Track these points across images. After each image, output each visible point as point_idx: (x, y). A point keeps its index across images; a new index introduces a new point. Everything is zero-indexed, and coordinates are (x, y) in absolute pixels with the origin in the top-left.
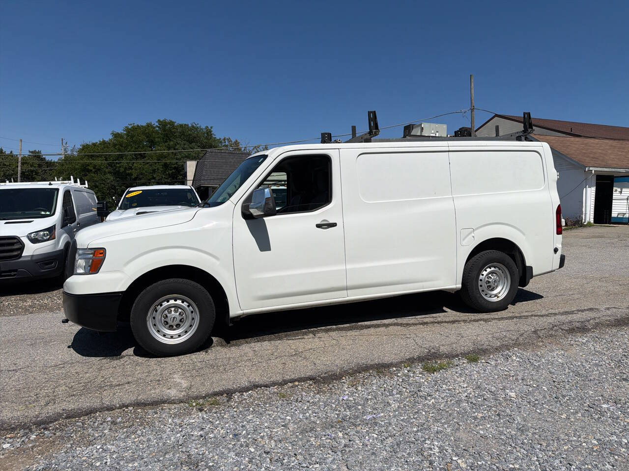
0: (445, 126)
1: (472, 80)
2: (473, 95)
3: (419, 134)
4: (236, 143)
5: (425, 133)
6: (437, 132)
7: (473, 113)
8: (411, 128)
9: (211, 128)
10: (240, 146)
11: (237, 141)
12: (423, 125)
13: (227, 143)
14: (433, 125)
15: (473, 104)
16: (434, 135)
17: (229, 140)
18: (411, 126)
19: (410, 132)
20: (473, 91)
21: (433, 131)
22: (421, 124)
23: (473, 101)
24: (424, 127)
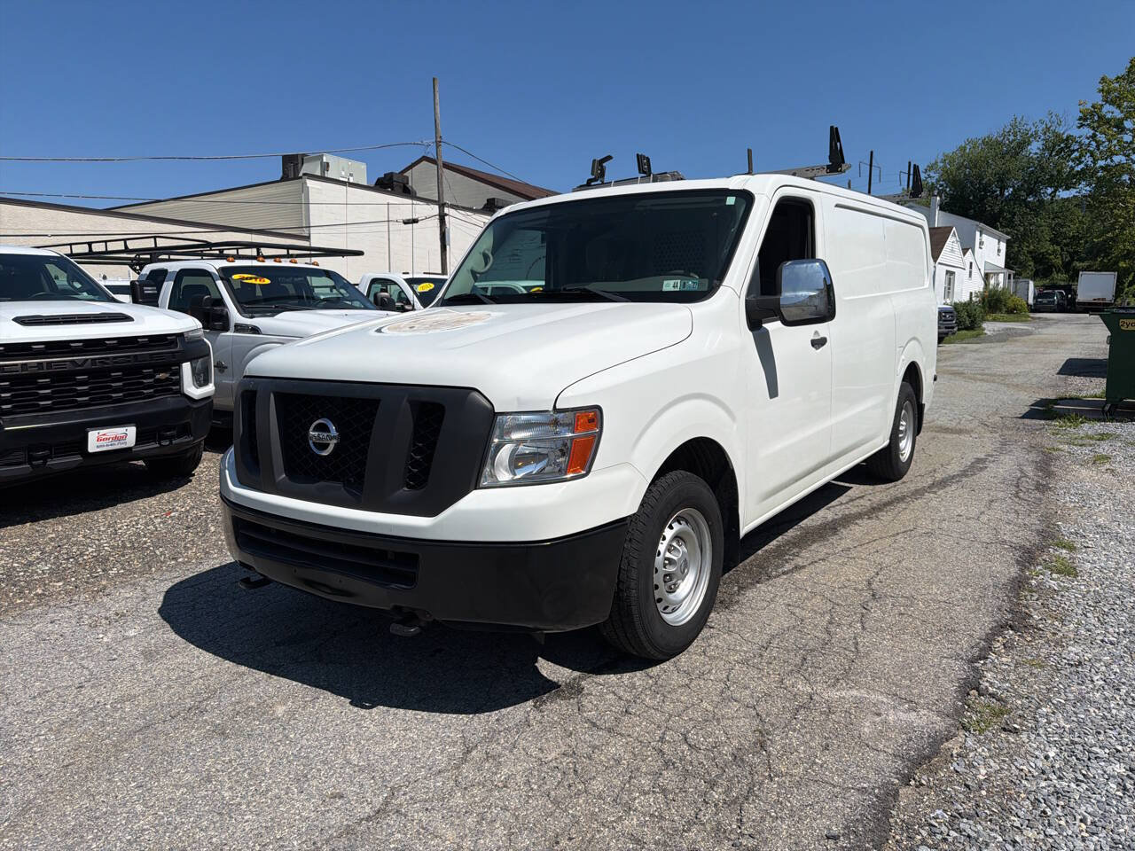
0: (363, 167)
1: (437, 89)
3: (319, 173)
5: (329, 175)
6: (351, 175)
7: (439, 148)
8: (299, 161)
12: (325, 158)
14: (343, 161)
15: (440, 134)
16: (346, 180)
18: (300, 157)
19: (297, 171)
20: (438, 107)
21: (343, 173)
22: (322, 157)
23: (439, 128)
24: (328, 164)
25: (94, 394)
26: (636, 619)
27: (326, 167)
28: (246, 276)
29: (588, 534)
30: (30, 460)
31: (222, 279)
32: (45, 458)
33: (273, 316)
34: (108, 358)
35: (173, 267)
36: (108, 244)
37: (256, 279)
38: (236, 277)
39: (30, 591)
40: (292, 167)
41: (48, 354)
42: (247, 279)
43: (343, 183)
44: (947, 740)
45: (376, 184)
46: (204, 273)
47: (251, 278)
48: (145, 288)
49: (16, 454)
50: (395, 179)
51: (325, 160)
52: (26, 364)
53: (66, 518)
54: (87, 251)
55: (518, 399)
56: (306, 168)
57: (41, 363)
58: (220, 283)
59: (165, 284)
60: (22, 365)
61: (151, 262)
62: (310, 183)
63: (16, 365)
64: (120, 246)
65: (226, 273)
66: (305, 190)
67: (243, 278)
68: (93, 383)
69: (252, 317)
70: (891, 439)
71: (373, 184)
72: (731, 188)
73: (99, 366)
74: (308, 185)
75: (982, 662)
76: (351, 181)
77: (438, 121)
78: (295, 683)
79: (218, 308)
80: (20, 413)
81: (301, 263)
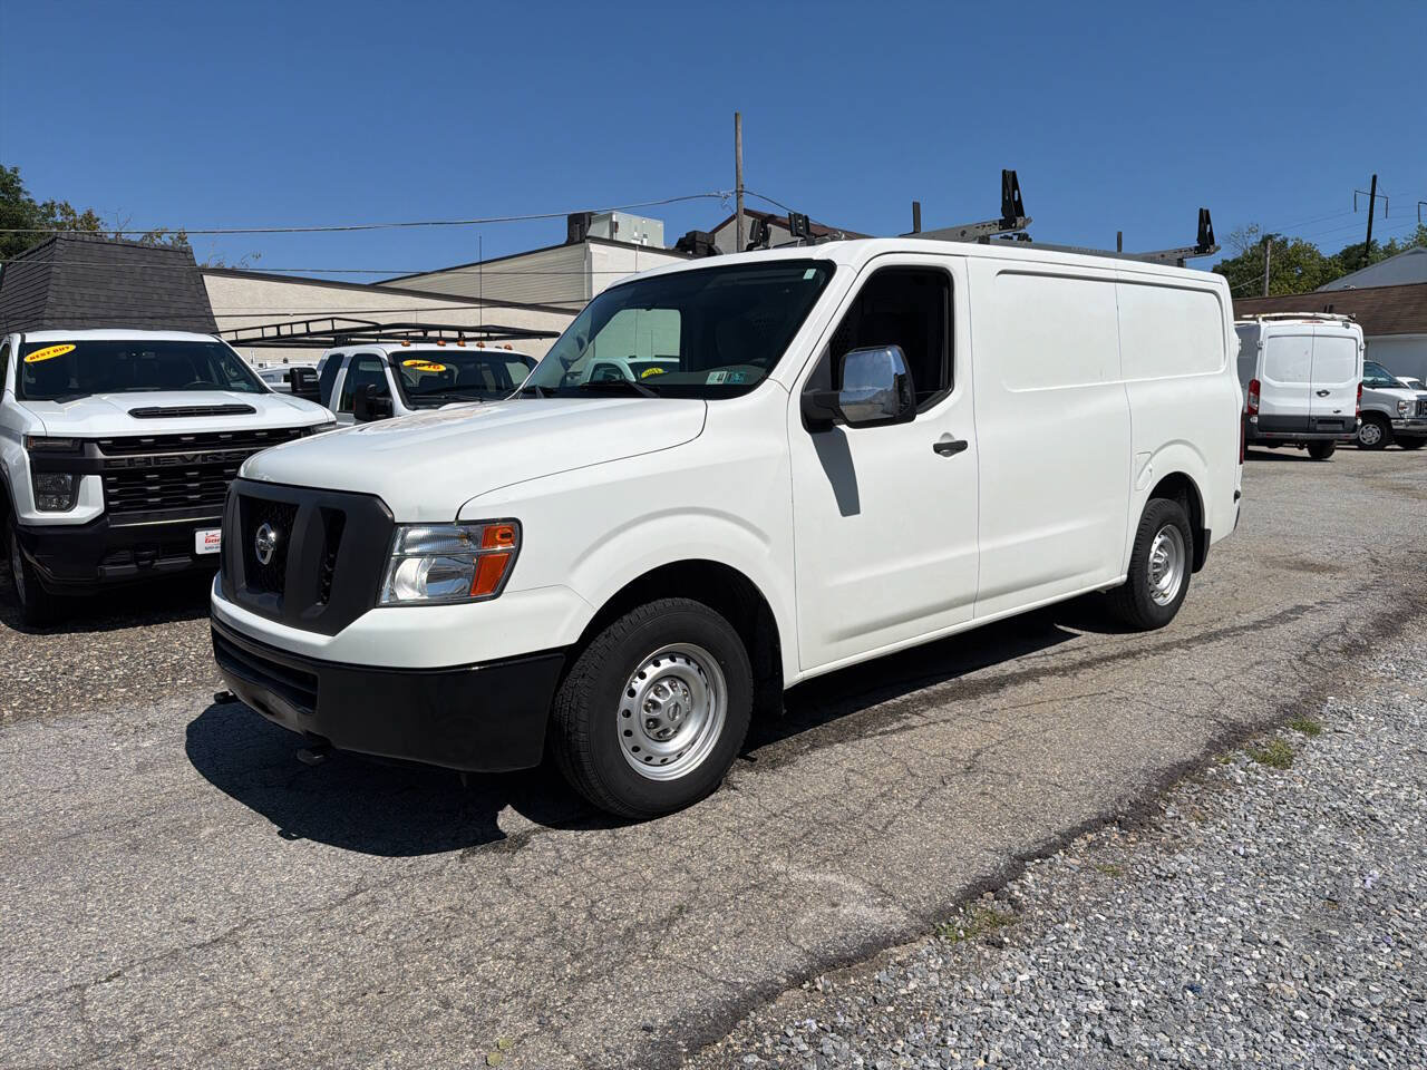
0: (660, 225)
1: (739, 127)
2: (741, 159)
3: (606, 236)
4: (89, 219)
5: (619, 237)
6: (645, 236)
7: (741, 200)
8: (587, 222)
9: (15, 170)
10: (103, 228)
11: (90, 213)
12: (614, 216)
13: (59, 219)
14: (636, 219)
15: (742, 181)
16: (639, 243)
17: (65, 209)
18: (587, 217)
19: (583, 230)
20: (740, 149)
21: (636, 234)
22: (611, 214)
23: (741, 174)
24: (617, 223)
25: (166, 495)
26: (587, 766)
27: (614, 227)
28: (419, 362)
29: (498, 664)
30: (136, 560)
31: (391, 366)
32: (153, 558)
33: (437, 408)
34: (219, 454)
35: (349, 352)
36: (310, 324)
37: (429, 365)
38: (407, 363)
39: (92, 694)
40: (578, 229)
41: (159, 448)
42: (419, 365)
43: (633, 246)
44: (897, 945)
45: (677, 246)
46: (374, 358)
47: (424, 365)
48: (305, 376)
49: (121, 552)
50: (697, 239)
51: (614, 220)
52: (132, 459)
53: (178, 623)
54: (276, 334)
55: (420, 509)
56: (593, 231)
57: (149, 458)
58: (388, 371)
59: (341, 370)
60: (129, 459)
61: (336, 346)
62: (594, 248)
63: (123, 459)
64: (327, 326)
65: (397, 358)
66: (587, 256)
67: (416, 365)
68: (206, 480)
69: (415, 409)
70: (1129, 574)
71: (673, 246)
72: (815, 258)
73: (210, 461)
74: (592, 250)
75: (1038, 861)
76: (645, 244)
77: (740, 167)
78: (244, 806)
79: (383, 399)
80: (169, 507)
81: (490, 347)
